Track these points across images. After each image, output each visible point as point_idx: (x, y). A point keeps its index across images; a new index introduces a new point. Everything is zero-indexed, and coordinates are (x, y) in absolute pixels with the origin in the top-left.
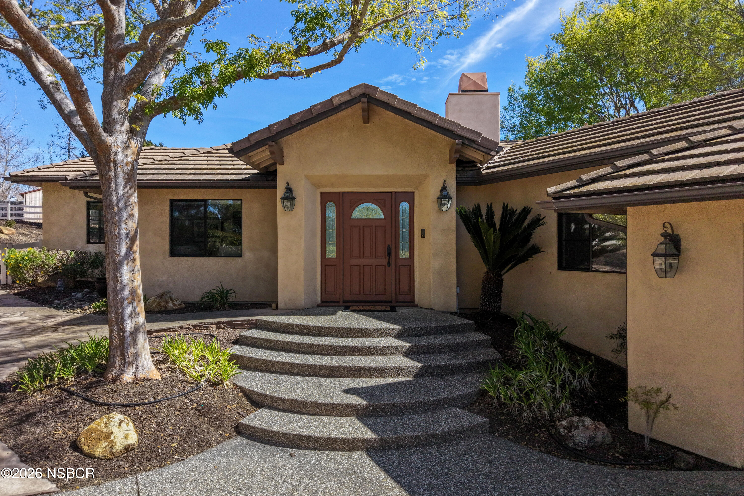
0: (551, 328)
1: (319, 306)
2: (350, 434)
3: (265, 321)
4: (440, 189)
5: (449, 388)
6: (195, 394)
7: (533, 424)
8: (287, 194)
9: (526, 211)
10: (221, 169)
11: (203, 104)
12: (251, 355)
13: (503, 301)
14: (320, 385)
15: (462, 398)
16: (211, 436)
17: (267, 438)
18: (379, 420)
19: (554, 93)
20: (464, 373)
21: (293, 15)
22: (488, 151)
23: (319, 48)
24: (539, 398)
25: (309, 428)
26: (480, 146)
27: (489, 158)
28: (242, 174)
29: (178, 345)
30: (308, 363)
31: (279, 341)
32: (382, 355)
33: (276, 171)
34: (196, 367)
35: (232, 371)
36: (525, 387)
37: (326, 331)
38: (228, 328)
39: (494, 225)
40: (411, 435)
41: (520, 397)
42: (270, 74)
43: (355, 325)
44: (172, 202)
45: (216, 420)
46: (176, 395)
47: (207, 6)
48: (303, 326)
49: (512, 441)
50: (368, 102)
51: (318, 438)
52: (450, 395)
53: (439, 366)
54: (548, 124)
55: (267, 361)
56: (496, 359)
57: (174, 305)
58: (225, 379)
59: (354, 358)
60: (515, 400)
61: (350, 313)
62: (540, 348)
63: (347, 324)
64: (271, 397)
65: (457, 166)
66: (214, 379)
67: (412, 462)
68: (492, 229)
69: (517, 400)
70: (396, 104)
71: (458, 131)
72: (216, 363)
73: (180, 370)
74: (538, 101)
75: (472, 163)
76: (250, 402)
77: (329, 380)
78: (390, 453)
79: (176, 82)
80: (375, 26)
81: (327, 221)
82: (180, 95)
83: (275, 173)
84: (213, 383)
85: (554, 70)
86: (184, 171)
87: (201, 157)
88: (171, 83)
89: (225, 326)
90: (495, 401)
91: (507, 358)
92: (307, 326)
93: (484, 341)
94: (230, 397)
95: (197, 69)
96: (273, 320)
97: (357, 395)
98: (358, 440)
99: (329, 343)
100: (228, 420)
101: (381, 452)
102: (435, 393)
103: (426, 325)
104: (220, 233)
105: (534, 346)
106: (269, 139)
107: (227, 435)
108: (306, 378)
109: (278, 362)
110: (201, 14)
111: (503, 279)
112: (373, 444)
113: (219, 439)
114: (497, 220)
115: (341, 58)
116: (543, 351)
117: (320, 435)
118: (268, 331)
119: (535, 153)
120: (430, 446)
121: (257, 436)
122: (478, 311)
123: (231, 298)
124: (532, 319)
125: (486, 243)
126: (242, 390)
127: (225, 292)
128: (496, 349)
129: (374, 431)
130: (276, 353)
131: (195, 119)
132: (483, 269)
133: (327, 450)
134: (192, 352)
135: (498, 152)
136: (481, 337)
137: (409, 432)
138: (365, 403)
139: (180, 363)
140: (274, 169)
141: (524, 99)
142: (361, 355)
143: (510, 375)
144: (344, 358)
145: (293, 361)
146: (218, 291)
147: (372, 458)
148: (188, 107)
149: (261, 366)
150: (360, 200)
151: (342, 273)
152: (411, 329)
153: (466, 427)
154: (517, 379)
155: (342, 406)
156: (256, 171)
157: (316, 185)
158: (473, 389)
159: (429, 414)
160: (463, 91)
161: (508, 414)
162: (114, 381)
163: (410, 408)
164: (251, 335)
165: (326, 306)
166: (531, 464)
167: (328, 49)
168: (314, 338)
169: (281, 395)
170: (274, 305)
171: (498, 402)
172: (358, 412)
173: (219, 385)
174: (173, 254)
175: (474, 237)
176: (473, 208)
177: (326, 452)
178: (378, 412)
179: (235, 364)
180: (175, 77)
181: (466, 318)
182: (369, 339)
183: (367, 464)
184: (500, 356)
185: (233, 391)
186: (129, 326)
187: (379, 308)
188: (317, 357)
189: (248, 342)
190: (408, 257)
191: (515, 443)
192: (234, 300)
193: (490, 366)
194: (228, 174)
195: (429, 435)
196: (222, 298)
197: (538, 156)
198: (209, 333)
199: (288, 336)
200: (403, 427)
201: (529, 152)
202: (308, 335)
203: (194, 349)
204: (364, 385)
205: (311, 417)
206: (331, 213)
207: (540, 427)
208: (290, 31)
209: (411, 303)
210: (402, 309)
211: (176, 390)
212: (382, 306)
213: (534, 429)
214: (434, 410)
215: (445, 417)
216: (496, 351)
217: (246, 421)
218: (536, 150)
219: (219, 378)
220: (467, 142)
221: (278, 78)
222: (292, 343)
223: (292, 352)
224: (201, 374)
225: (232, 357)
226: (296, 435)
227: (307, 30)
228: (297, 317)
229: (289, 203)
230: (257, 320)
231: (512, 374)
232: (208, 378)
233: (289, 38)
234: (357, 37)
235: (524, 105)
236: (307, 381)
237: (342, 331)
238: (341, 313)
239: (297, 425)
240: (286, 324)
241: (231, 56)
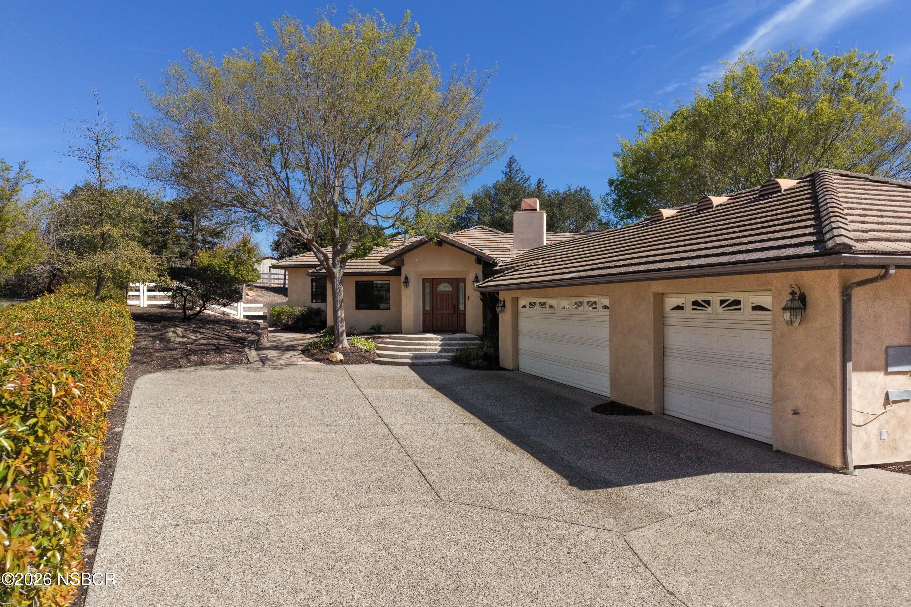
1: (421, 332)
8: (406, 280)
16: (365, 362)
28: (386, 270)
33: (401, 269)
34: (362, 346)
44: (357, 281)
71: (476, 253)
73: (356, 347)
76: (378, 356)
81: (425, 292)
84: (367, 351)
100: (369, 359)
106: (395, 257)
112: (412, 364)
118: (392, 339)
127: (379, 326)
134: (361, 343)
146: (376, 325)
150: (441, 282)
151: (432, 316)
156: (392, 269)
157: (420, 276)
160: (523, 210)
162: (336, 347)
174: (357, 308)
186: (340, 330)
190: (463, 309)
192: (384, 330)
196: (377, 329)
217: (375, 359)
228: (409, 335)
229: (407, 284)
240: (402, 337)
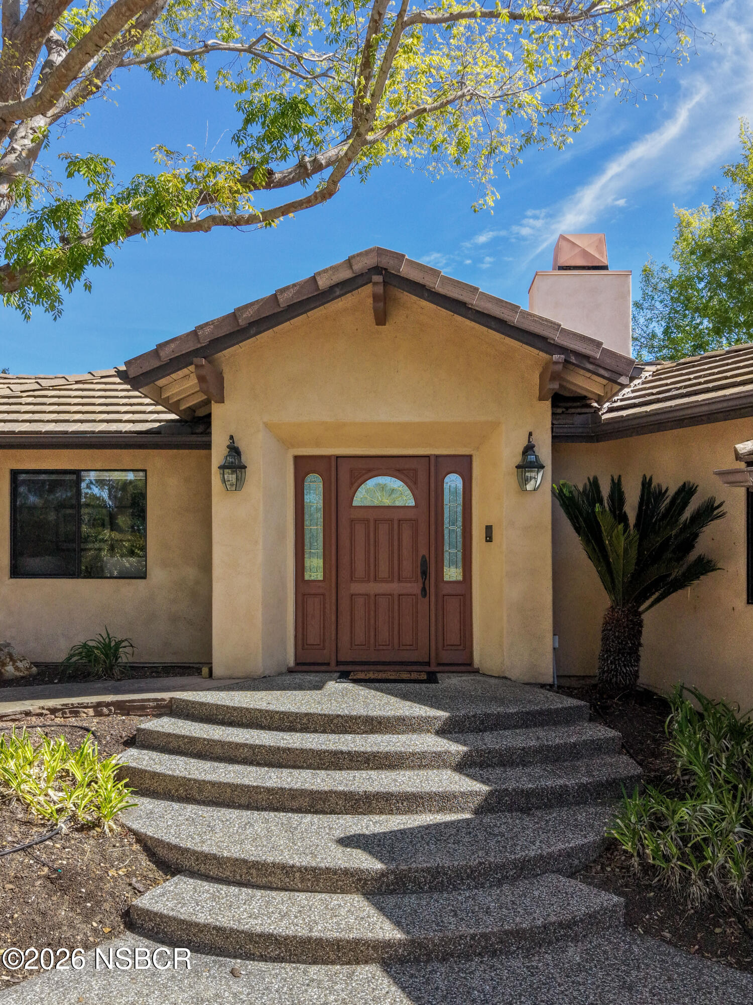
0: (738, 716)
1: (291, 671)
2: (351, 930)
3: (187, 701)
4: (520, 449)
5: (543, 836)
6: (46, 847)
7: (711, 908)
8: (230, 459)
9: (687, 491)
10: (108, 413)
11: (63, 280)
12: (159, 769)
13: (641, 664)
14: (291, 830)
15: (569, 855)
16: (75, 932)
17: (185, 937)
18: (406, 900)
19: (729, 274)
20: (571, 804)
21: (239, 110)
22: (614, 376)
23: (290, 173)
24: (721, 856)
25: (270, 918)
26: (600, 367)
27: (615, 391)
28: (147, 421)
29: (16, 751)
30: (269, 784)
31: (213, 741)
32: (412, 768)
33: (209, 416)
34: (51, 792)
35: (121, 801)
36: (693, 835)
37: (305, 721)
38: (117, 714)
39: (623, 518)
40: (472, 931)
41: (683, 854)
42: (194, 220)
43: (359, 710)
44: (15, 474)
45: (85, 901)
46: (7, 850)
47: (65, 76)
48: (260, 711)
49: (669, 943)
50: (385, 283)
51: (287, 938)
52: (546, 851)
53: (523, 791)
54: (717, 331)
55: (189, 780)
56: (632, 777)
57: (17, 669)
58: (105, 816)
59: (357, 773)
60: (674, 861)
61: (350, 686)
62: (718, 755)
63: (343, 709)
64: (195, 852)
65: (554, 405)
66: (84, 817)
67: (474, 989)
68: (621, 527)
69: (678, 859)
70: (438, 287)
71: (558, 339)
72: (89, 785)
73: (18, 800)
74: (698, 291)
75: (581, 400)
76: (154, 863)
77: (309, 818)
78: (429, 968)
79: (12, 237)
80: (400, 122)
81: (306, 510)
82: (18, 261)
83: (207, 420)
84: (83, 825)
85: (729, 233)
86: (37, 417)
87: (71, 390)
88: (3, 239)
89: (110, 710)
90: (635, 861)
91: (653, 774)
92: (267, 711)
93: (607, 740)
94: (116, 853)
95: (51, 211)
96: (203, 700)
97: (364, 850)
98: (367, 943)
99: (308, 746)
100: (110, 899)
101: (411, 967)
102: (515, 845)
103: (496, 709)
104: (107, 533)
105: (706, 751)
106: (196, 353)
107: (107, 930)
108: (265, 814)
109: (210, 782)
110: (52, 93)
111: (642, 621)
112: (396, 951)
113: (91, 939)
114: (631, 509)
115: (332, 187)
116: (724, 761)
117: (290, 933)
118: (193, 721)
119: (702, 380)
120: (508, 953)
121: (166, 933)
122: (593, 682)
123: (125, 656)
124: (699, 697)
125: (610, 553)
126: (140, 839)
127: (113, 644)
128: (632, 757)
129: (398, 924)
130: (208, 765)
131: (47, 310)
132: (604, 601)
133: (304, 962)
134: (42, 763)
135: (632, 379)
136: (602, 732)
137: (467, 926)
138: (379, 866)
139: (19, 785)
140: (207, 413)
141: (671, 288)
142: (372, 769)
143: (664, 809)
144: (338, 775)
145: (238, 781)
146: (100, 642)
147: (394, 978)
148: (36, 286)
149: (177, 790)
150: (369, 470)
151: (334, 608)
152: (467, 717)
153: (579, 915)
154: (677, 818)
155: (335, 872)
156: (173, 416)
157: (285, 442)
158: (591, 838)
159: (506, 887)
160: (562, 268)
161: (660, 887)
163: (468, 877)
164: (160, 729)
165: (305, 672)
166: (710, 993)
167: (309, 176)
168: (281, 734)
169: (214, 850)
170: (205, 670)
171: (639, 864)
172: (365, 884)
173: (93, 828)
174: (16, 572)
175: (587, 542)
176: (585, 485)
177: (302, 967)
178: (404, 884)
179: (126, 786)
180: (11, 227)
181: (570, 695)
182: (387, 737)
183: (384, 992)
184: (639, 770)
185: (122, 840)
187: (405, 676)
188: (286, 772)
189: (155, 742)
190: (460, 578)
191: (676, 946)
192: (131, 659)
193: (624, 792)
194: (120, 421)
195: (506, 932)
196: (107, 655)
197: (711, 385)
198: (80, 724)
199: (230, 730)
200: (456, 915)
201: (690, 379)
202: (269, 728)
203: (47, 757)
204: (378, 829)
205: (274, 894)
206: (314, 498)
207: (726, 915)
208: (234, 138)
209: (466, 666)
210: (449, 678)
211: (10, 839)
212: (410, 672)
213: (713, 918)
214: (515, 879)
215: (536, 893)
216: (631, 761)
217: (144, 902)
218: (705, 376)
219: (95, 815)
220: (573, 359)
221: (209, 228)
222: (237, 744)
223: (238, 762)
224: (60, 806)
225: (122, 773)
226: (243, 932)
227: (268, 138)
228: (249, 693)
229: (234, 476)
230: (171, 699)
231: (667, 808)
232: (74, 815)
233: (234, 153)
234: (365, 142)
235: (672, 298)
236: (267, 821)
237: (335, 721)
238: (332, 686)
239: (245, 910)
240: (228, 707)
241: (119, 190)
